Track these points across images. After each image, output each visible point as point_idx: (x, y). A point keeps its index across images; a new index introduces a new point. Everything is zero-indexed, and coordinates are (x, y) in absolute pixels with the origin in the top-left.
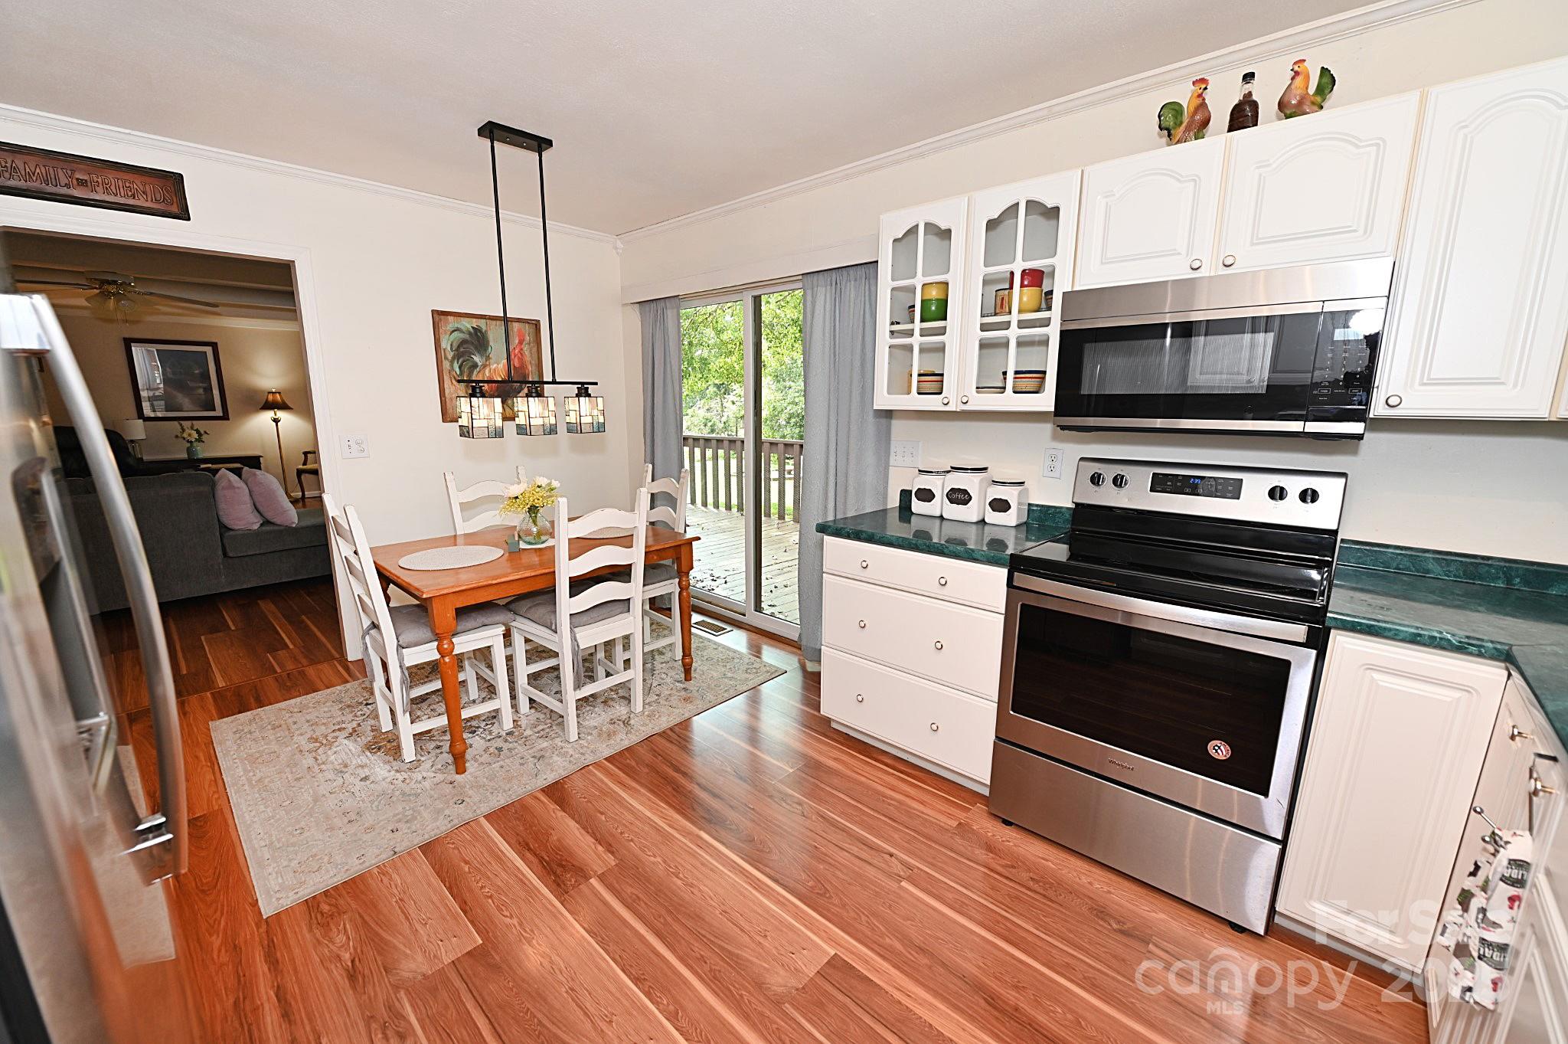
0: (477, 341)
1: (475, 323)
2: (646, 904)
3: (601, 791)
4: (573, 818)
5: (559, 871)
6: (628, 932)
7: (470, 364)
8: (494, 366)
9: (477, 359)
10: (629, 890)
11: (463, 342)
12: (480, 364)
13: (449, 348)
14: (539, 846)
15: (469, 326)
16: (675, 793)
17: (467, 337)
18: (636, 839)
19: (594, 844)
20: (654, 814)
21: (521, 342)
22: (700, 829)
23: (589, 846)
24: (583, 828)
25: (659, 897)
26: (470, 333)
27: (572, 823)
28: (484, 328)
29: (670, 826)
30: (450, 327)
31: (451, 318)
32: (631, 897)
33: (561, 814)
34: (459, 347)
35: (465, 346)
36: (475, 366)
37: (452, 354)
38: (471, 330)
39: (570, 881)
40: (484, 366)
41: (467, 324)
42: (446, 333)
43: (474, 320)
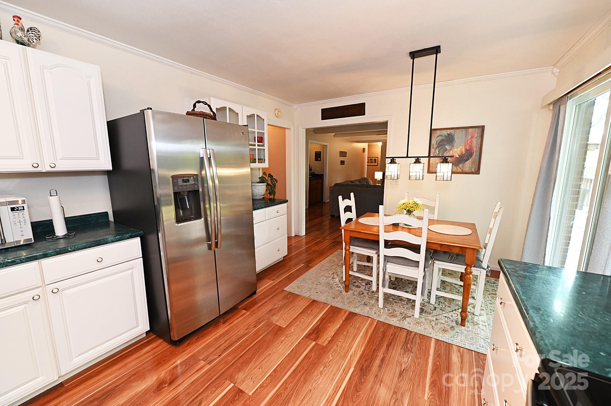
0: (450, 139)
1: (449, 132)
2: (308, 362)
3: (359, 328)
4: (341, 325)
5: (316, 332)
6: (294, 361)
7: (444, 149)
8: (455, 150)
9: (447, 147)
10: (313, 354)
11: (442, 140)
12: (448, 149)
13: (435, 144)
14: (324, 323)
15: (446, 133)
16: (372, 351)
17: (444, 138)
18: (339, 347)
19: (331, 336)
20: (356, 348)
21: (472, 138)
22: (354, 367)
23: (330, 335)
24: (337, 330)
25: (312, 365)
26: (446, 136)
27: (338, 326)
28: (453, 133)
29: (351, 356)
30: (437, 135)
31: (438, 131)
32: (310, 356)
33: (341, 322)
34: (440, 142)
35: (443, 142)
36: (446, 150)
37: (436, 146)
38: (447, 135)
39: (312, 337)
40: (450, 150)
41: (445, 133)
42: (435, 138)
43: (449, 130)
